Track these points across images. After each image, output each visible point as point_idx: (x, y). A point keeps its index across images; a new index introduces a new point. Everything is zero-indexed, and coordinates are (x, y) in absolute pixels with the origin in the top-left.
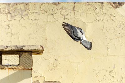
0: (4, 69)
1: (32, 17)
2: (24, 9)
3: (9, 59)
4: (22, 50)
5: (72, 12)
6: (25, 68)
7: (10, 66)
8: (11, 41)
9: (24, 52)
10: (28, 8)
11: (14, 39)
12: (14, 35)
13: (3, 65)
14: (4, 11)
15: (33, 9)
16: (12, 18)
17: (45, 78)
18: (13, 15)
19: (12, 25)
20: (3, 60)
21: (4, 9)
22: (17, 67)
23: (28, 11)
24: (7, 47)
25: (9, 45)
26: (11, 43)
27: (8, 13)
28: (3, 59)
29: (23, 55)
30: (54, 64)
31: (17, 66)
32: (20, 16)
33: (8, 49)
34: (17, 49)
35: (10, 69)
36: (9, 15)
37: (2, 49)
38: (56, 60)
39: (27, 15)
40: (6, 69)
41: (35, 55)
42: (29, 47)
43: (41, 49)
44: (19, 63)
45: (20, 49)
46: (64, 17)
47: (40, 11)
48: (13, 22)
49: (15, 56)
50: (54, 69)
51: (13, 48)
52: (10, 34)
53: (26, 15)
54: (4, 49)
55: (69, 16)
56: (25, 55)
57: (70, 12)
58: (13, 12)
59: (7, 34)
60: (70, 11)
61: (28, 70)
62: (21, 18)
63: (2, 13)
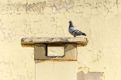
0: (49, 60)
1: (76, 9)
2: (69, 2)
3: (54, 50)
4: (67, 42)
5: (116, 5)
6: (70, 59)
7: (55, 57)
8: (56, 33)
9: (68, 44)
10: (72, 1)
11: (59, 31)
12: (59, 27)
13: (48, 57)
14: (49, 4)
15: (78, 2)
16: (56, 11)
17: (89, 69)
18: (58, 8)
19: (57, 18)
20: (48, 52)
21: (49, 2)
22: (61, 59)
23: (73, 4)
24: (52, 39)
25: (54, 37)
26: (57, 35)
27: (53, 6)
28: (48, 50)
29: (68, 47)
30: (98, 56)
31: (62, 57)
32: (65, 9)
33: (53, 41)
34: (62, 40)
35: (55, 61)
36: (54, 8)
37: (47, 41)
38: (100, 52)
39: (72, 8)
40: (51, 60)
41: (80, 46)
42: (74, 39)
43: (85, 41)
44: (64, 55)
45: (64, 41)
46: (107, 10)
47: (85, 5)
48: (58, 15)
49: (60, 47)
50: (98, 60)
51: (58, 40)
52: (55, 26)
53: (70, 8)
54: (49, 41)
55: (112, 9)
56: (70, 47)
57: (114, 6)
58: (58, 5)
59: (52, 26)
60: (113, 4)
61: (73, 61)
62: (66, 11)
63: (47, 6)
